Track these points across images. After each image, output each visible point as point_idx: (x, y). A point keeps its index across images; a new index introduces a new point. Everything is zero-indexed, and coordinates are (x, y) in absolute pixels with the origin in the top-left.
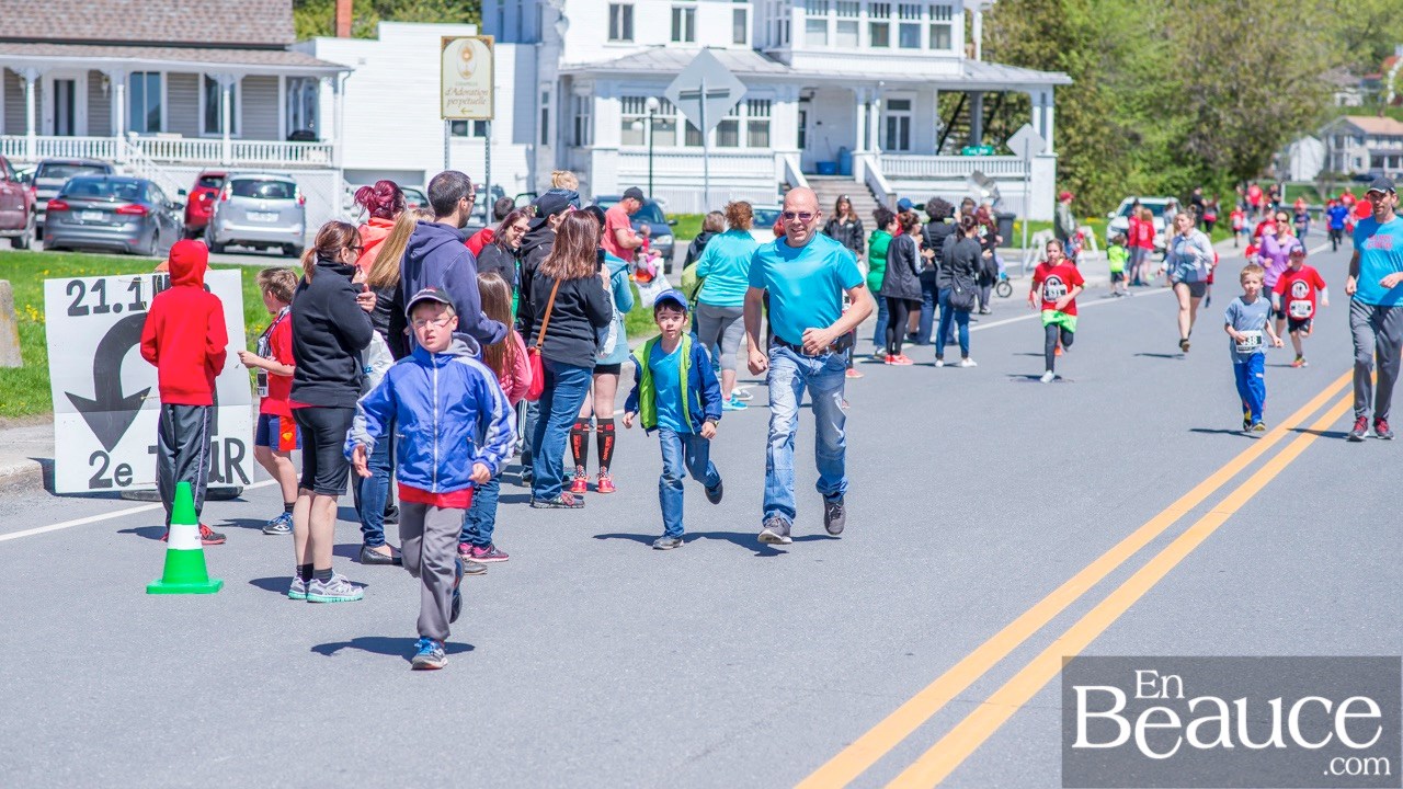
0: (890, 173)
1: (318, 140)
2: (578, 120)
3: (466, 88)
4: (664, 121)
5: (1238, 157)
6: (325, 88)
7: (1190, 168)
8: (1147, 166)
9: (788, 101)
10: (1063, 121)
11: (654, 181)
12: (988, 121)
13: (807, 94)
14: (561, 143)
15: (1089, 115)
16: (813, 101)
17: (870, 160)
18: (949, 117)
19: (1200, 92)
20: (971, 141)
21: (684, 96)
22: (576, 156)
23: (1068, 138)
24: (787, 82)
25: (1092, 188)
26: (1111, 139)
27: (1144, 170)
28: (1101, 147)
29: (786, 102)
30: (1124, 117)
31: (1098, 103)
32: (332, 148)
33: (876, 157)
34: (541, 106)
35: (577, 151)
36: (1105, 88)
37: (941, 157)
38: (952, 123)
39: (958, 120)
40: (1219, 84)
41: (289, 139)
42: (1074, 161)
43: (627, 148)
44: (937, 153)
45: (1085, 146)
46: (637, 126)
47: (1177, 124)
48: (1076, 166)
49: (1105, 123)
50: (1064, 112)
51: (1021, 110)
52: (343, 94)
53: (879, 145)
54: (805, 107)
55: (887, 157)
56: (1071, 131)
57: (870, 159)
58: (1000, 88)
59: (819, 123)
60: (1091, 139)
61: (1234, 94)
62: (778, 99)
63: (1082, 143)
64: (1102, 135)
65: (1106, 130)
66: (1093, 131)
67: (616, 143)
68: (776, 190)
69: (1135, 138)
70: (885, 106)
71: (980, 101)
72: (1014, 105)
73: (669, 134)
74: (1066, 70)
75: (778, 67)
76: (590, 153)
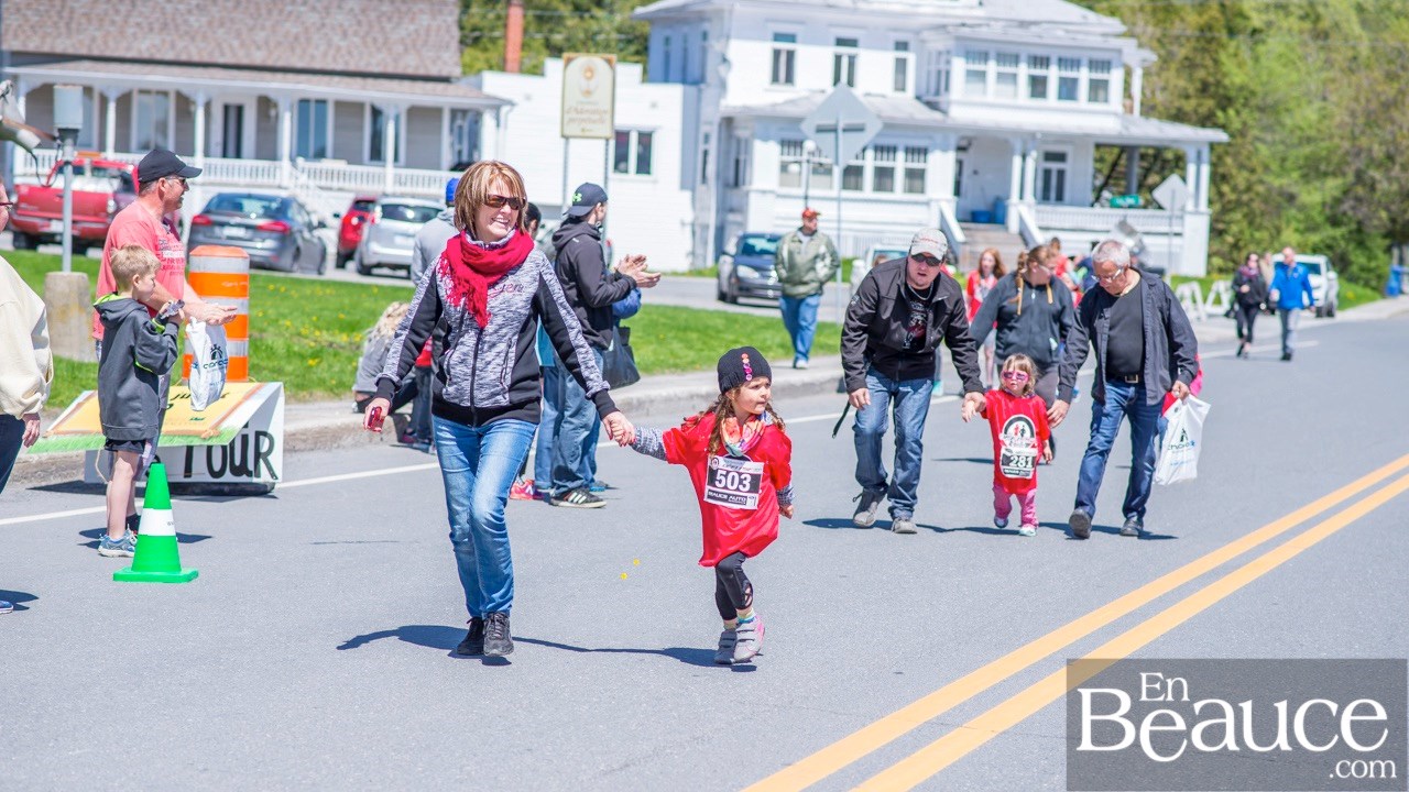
0: (1045, 224)
2: (737, 162)
4: (821, 164)
5: (1392, 220)
6: (488, 120)
7: (1344, 229)
8: (1302, 226)
9: (945, 149)
10: (1218, 178)
12: (1145, 177)
13: (964, 143)
14: (720, 182)
15: (1244, 173)
16: (971, 151)
17: (1024, 211)
18: (1106, 171)
19: (1357, 155)
21: (821, 130)
22: (734, 198)
23: (1221, 194)
24: (944, 130)
25: (1246, 245)
26: (1266, 201)
27: (1297, 230)
28: (1255, 206)
29: (943, 151)
30: (1279, 176)
31: (1254, 162)
33: (1030, 207)
34: (702, 147)
35: (735, 192)
36: (1260, 146)
37: (1097, 209)
38: (1109, 177)
39: (1114, 175)
40: (1376, 147)
42: (1227, 218)
43: (785, 191)
44: (1092, 205)
45: (1239, 204)
46: (794, 168)
47: (1332, 185)
48: (1229, 223)
49: (1261, 182)
50: (1221, 170)
51: (1177, 166)
52: (505, 128)
53: (1035, 195)
54: (963, 156)
55: (1041, 208)
56: (1225, 188)
58: (1157, 144)
59: (976, 173)
60: (1245, 198)
61: (1391, 158)
62: (936, 147)
63: (1236, 201)
64: (1258, 194)
65: (1260, 189)
66: (1249, 189)
67: (773, 185)
69: (1291, 198)
70: (1042, 157)
71: (1137, 156)
72: (1170, 160)
73: (824, 179)
74: (1224, 127)
75: (937, 115)
76: (747, 194)
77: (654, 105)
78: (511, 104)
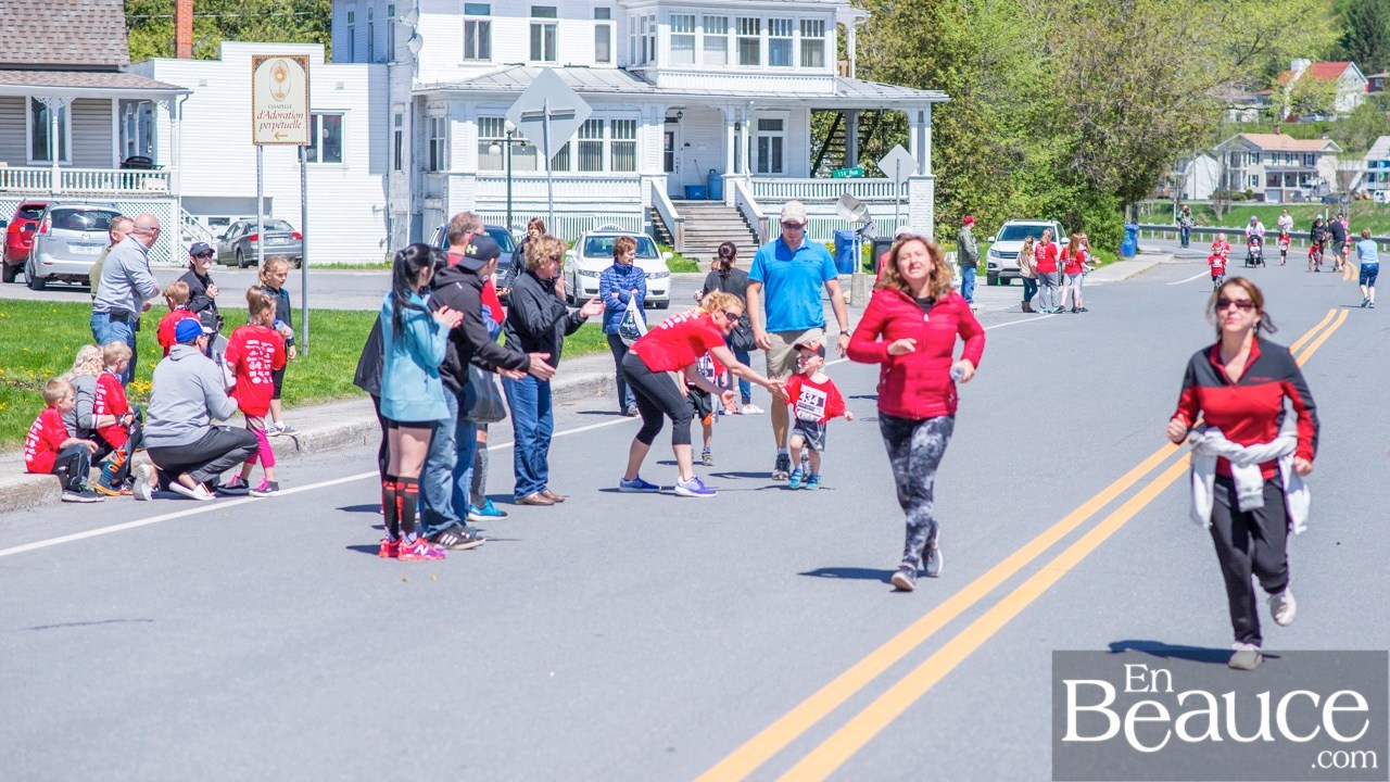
0: (762, 197)
1: (155, 167)
2: (433, 143)
3: (279, 111)
4: (524, 143)
5: (1125, 176)
6: (162, 112)
7: (1075, 188)
8: (1030, 187)
9: (654, 122)
10: (941, 140)
11: (514, 207)
12: (866, 141)
13: (674, 114)
14: (415, 166)
15: (969, 134)
16: (681, 121)
17: (740, 184)
18: (824, 137)
19: (1084, 109)
20: (846, 164)
22: (432, 182)
23: (946, 157)
24: (650, 99)
26: (992, 160)
27: (1026, 191)
28: (981, 167)
29: (651, 125)
30: (1004, 136)
31: (978, 122)
32: (169, 175)
33: (747, 180)
34: (394, 129)
35: (432, 176)
36: (985, 106)
37: (818, 180)
38: (827, 143)
39: (833, 141)
40: (1104, 100)
41: (124, 166)
42: (954, 182)
43: (484, 173)
44: (812, 175)
45: (965, 166)
46: (495, 149)
47: (1061, 143)
48: (956, 187)
49: (988, 143)
50: (943, 132)
51: (898, 129)
52: (181, 119)
53: (750, 167)
54: (672, 127)
55: (757, 180)
56: (950, 151)
57: (740, 182)
58: (875, 106)
59: (687, 145)
60: (971, 159)
61: (1119, 111)
62: (643, 120)
63: (962, 163)
64: (983, 155)
65: (987, 150)
66: (974, 151)
67: (473, 168)
68: (643, 216)
69: (1019, 157)
70: (756, 126)
71: (856, 120)
72: (891, 124)
73: (528, 158)
74: (944, 86)
75: (644, 86)
76: (446, 178)
77: (340, 87)
78: (188, 93)
